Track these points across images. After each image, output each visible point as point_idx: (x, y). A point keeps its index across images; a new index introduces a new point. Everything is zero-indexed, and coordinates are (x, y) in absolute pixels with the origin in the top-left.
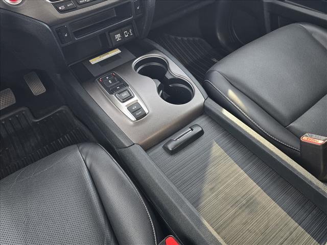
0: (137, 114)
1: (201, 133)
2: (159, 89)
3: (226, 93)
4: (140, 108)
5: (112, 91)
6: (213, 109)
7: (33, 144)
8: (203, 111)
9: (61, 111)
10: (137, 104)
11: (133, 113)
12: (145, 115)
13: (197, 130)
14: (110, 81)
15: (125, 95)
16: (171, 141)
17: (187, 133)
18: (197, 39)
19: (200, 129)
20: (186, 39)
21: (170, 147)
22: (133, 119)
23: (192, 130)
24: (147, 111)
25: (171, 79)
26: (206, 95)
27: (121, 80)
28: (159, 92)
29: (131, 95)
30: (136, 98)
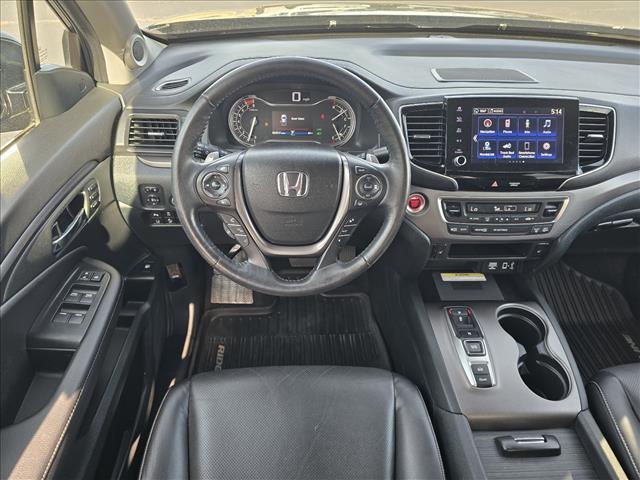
0: (481, 379)
1: (556, 453)
2: (521, 359)
3: (619, 420)
4: (486, 374)
5: (461, 334)
6: (588, 430)
7: (309, 324)
8: (570, 423)
9: (357, 298)
10: (485, 366)
11: (477, 375)
12: (490, 386)
13: (552, 445)
14: (461, 319)
15: (474, 347)
16: (509, 438)
17: (536, 441)
18: (610, 288)
19: (556, 446)
20: (589, 279)
21: (506, 444)
22: (473, 382)
23: (545, 441)
24: (493, 382)
25: (543, 356)
26: (586, 405)
27: (475, 324)
28: (519, 362)
29: (482, 352)
30: (486, 359)
